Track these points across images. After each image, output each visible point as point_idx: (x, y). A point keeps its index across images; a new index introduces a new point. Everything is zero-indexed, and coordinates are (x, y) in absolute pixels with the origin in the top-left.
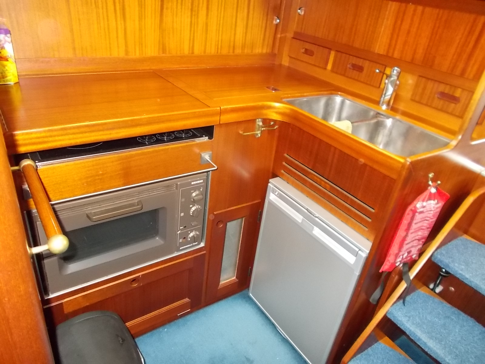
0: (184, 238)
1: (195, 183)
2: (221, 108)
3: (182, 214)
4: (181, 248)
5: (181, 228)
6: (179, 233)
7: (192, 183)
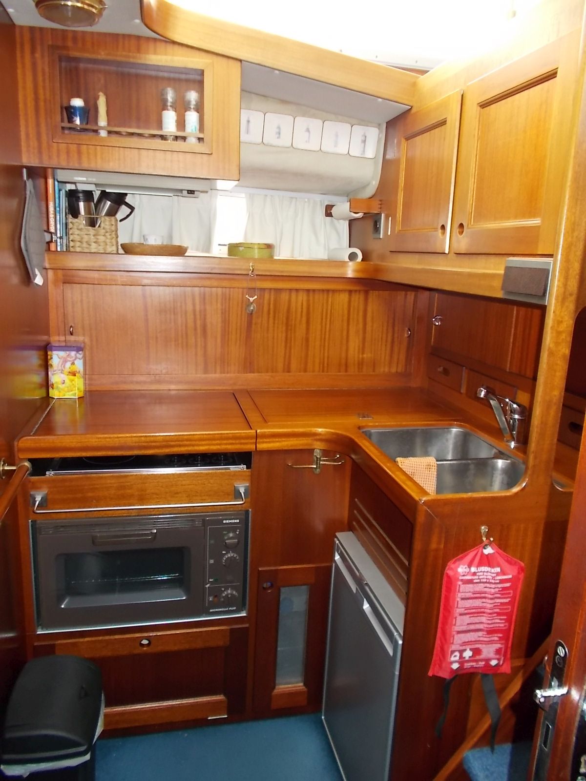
0: (216, 596)
1: (228, 521)
2: (258, 431)
3: (212, 561)
4: (211, 611)
5: (210, 580)
6: (209, 587)
7: (224, 522)
